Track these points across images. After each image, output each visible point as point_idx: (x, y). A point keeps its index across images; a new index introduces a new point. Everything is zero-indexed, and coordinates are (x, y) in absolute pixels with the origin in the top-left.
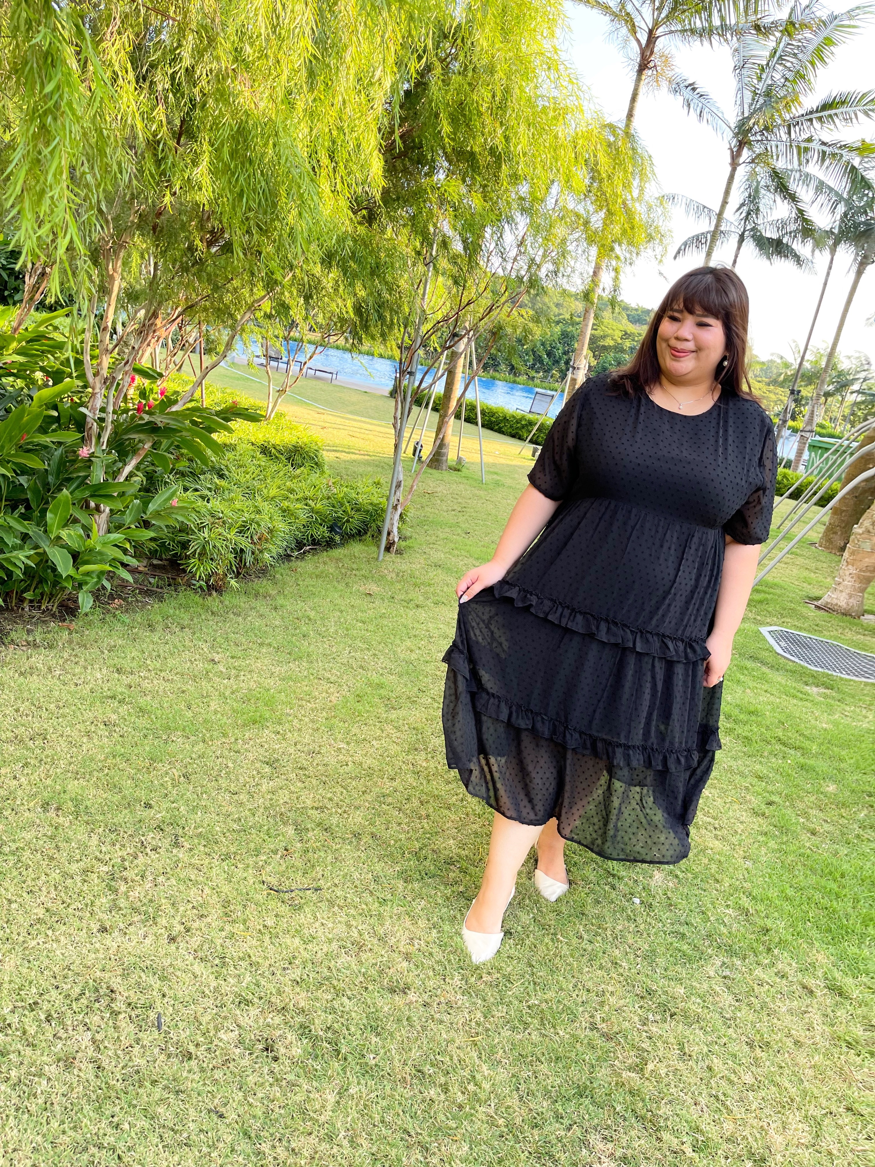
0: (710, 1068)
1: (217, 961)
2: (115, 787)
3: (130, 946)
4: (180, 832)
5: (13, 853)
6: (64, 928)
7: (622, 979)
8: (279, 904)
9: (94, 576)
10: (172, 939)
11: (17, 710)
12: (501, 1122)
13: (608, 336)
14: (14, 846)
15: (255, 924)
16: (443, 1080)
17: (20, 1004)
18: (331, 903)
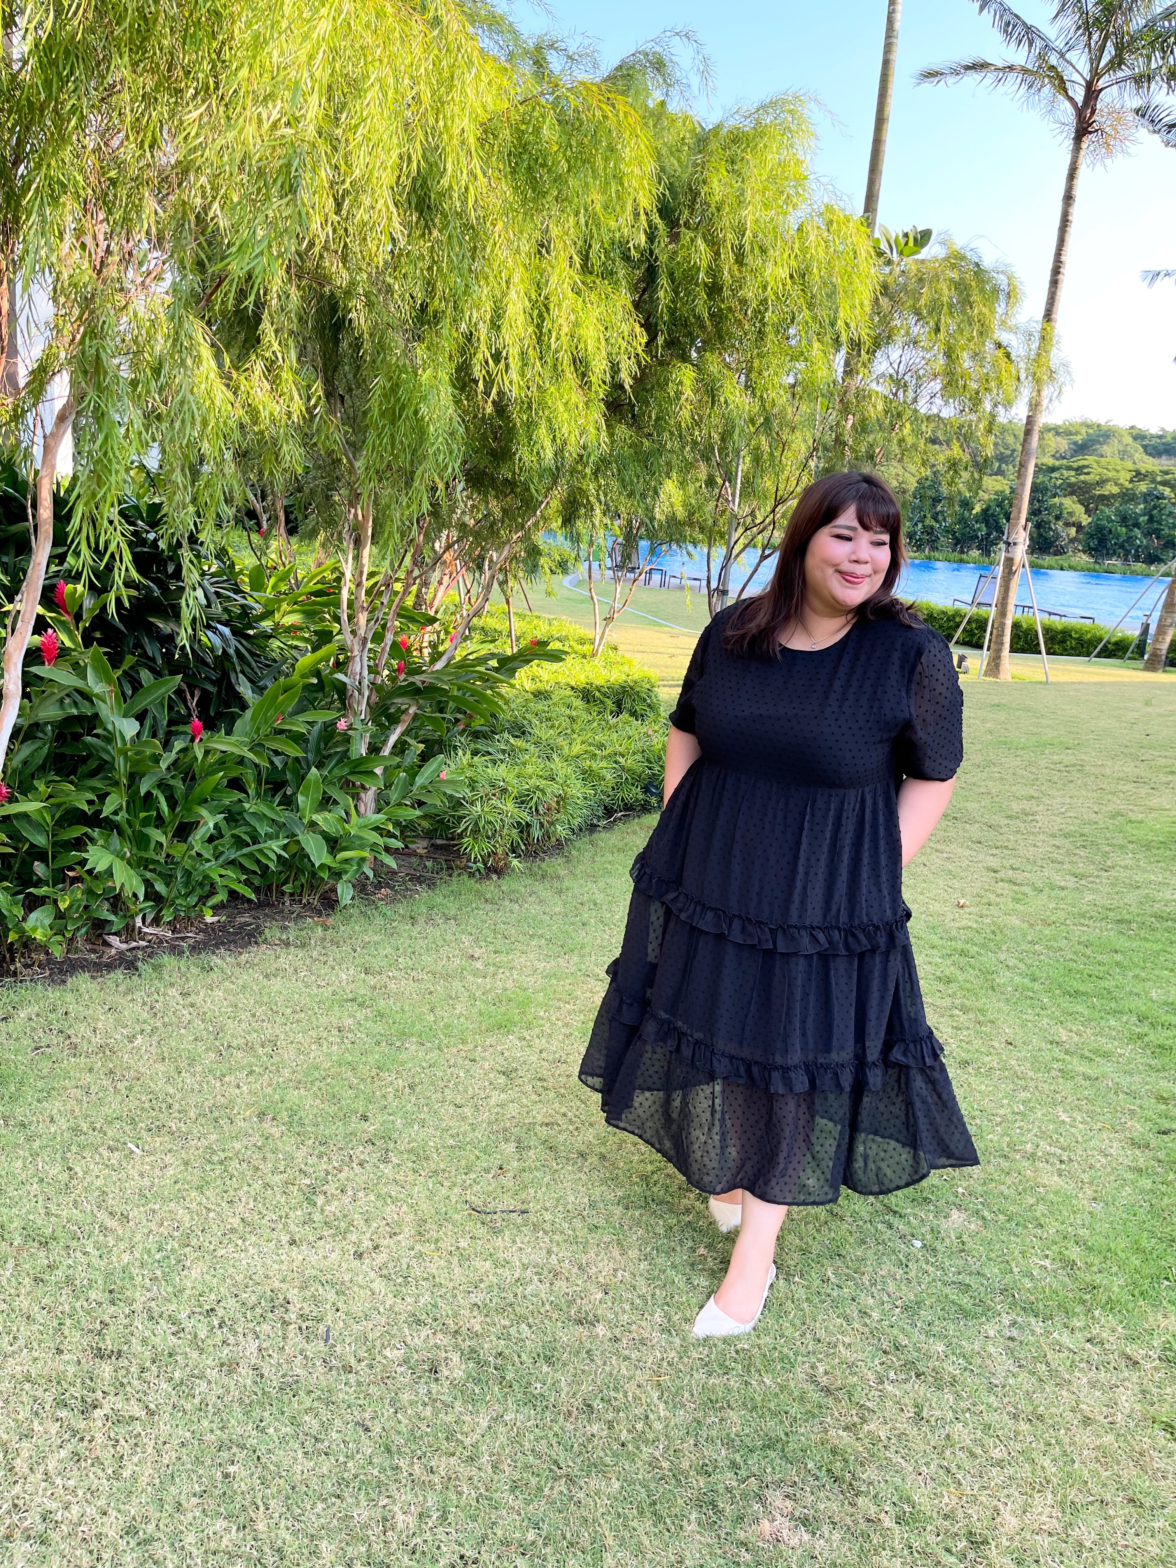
0: (948, 1437)
1: (400, 1280)
2: (335, 1099)
3: (314, 1259)
4: (391, 1146)
5: (221, 1163)
6: (254, 1238)
7: (866, 1329)
8: (479, 1225)
9: (354, 863)
10: (359, 1256)
11: (254, 1015)
12: (665, 1465)
13: (1107, 480)
14: (222, 1155)
15: (447, 1244)
16: (610, 1416)
17: (198, 1310)
18: (536, 1228)
